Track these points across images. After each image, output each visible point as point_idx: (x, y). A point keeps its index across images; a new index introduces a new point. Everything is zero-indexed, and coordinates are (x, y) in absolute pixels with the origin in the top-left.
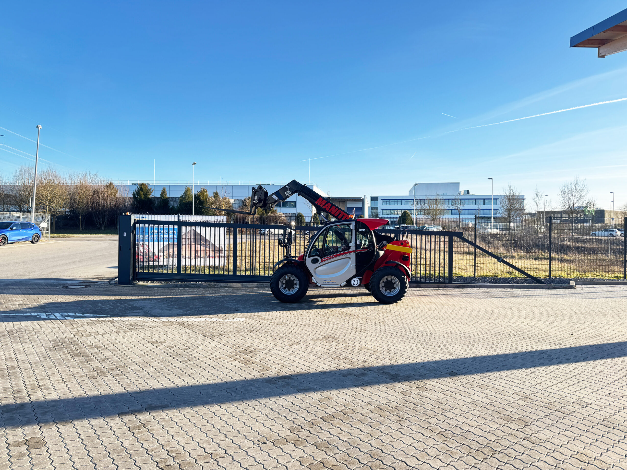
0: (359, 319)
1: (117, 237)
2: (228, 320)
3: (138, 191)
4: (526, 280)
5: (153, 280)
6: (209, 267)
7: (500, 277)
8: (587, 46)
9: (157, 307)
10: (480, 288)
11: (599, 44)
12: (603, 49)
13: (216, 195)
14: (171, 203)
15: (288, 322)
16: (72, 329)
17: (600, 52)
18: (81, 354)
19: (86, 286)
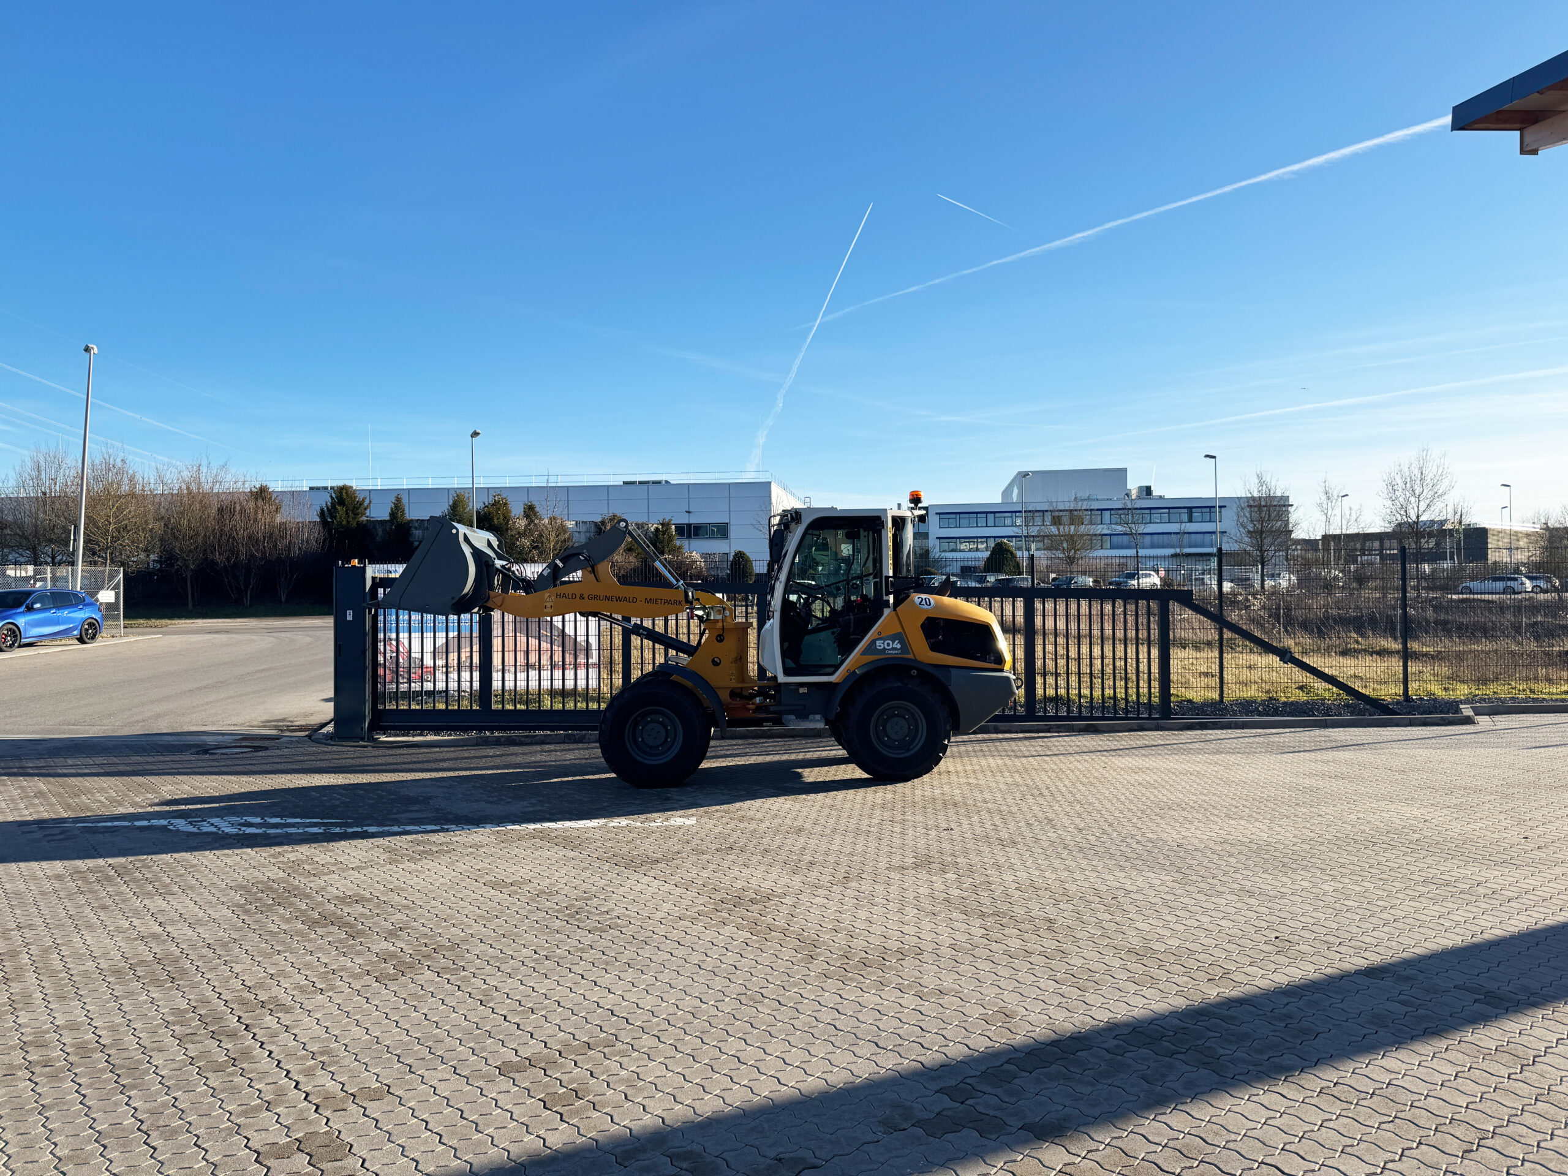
0: (981, 813)
1: (329, 622)
2: (652, 824)
3: (333, 505)
4: (1347, 706)
5: (422, 729)
6: (552, 693)
7: (1284, 699)
8: (1492, 126)
9: (461, 796)
10: (1243, 728)
11: (1522, 122)
12: (1532, 133)
13: (530, 511)
14: (417, 533)
15: (807, 825)
16: (273, 856)
17: (1527, 140)
18: (327, 920)
19: (258, 749)
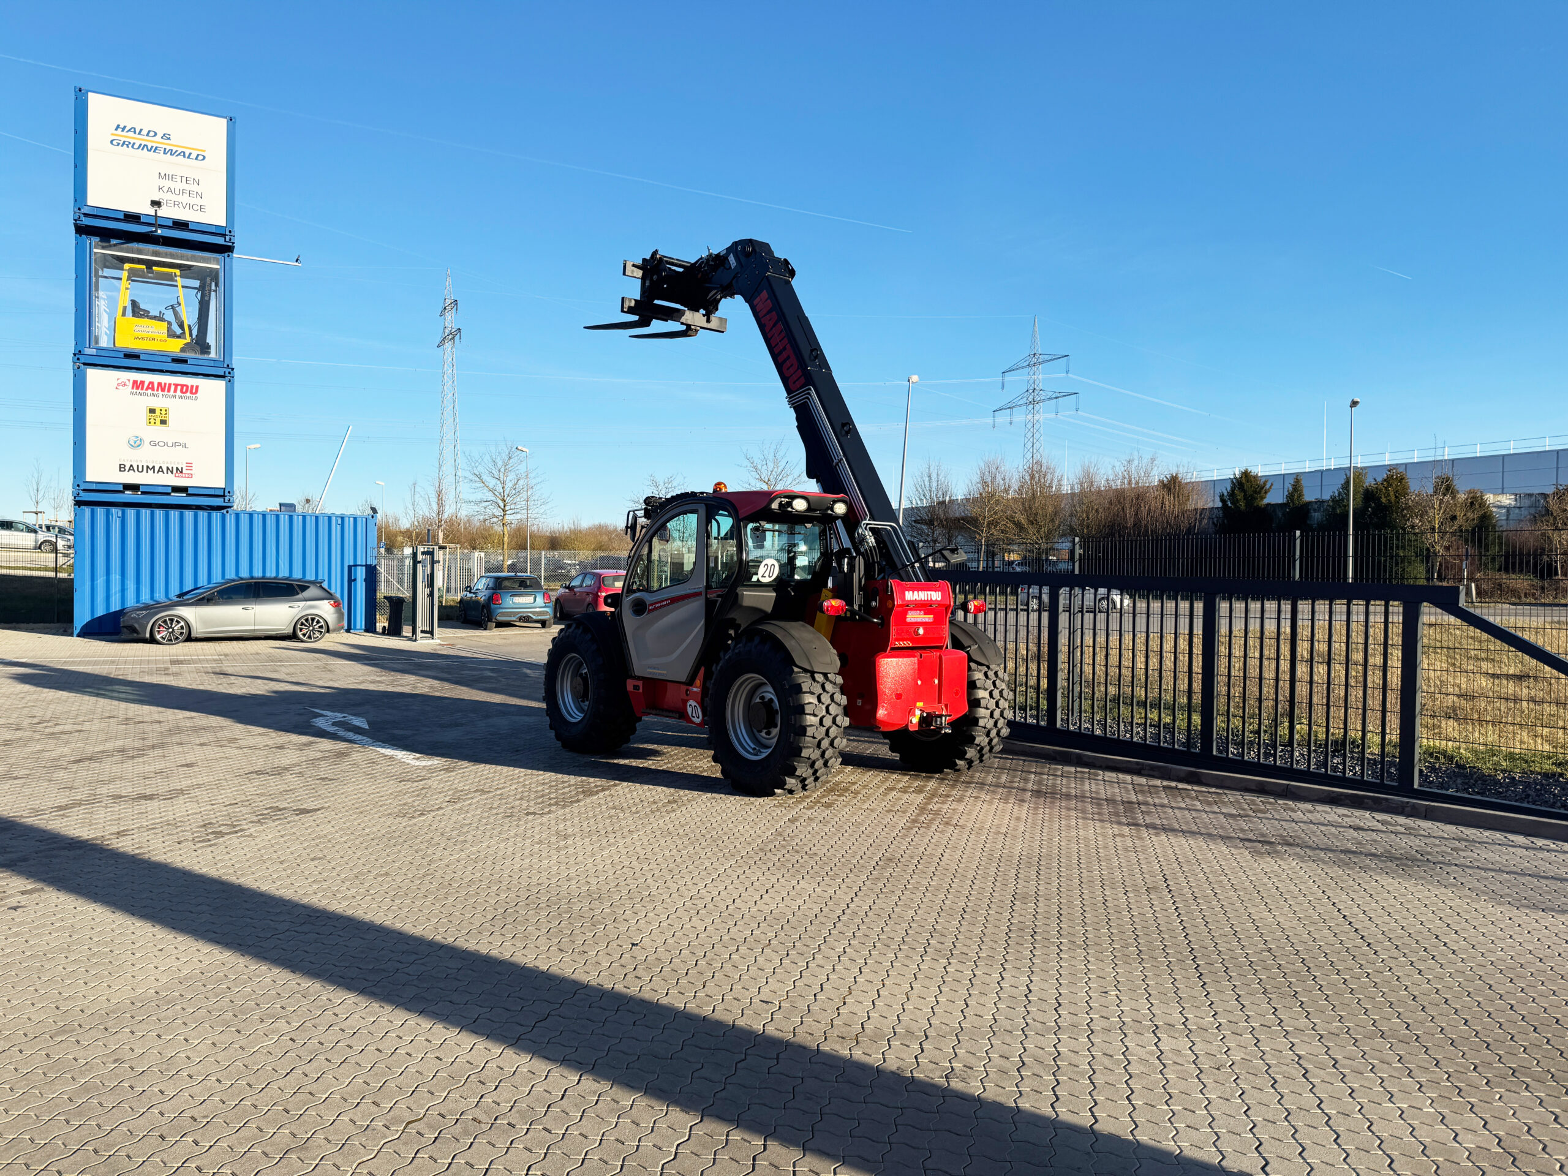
3: (1233, 490)
14: (1317, 516)
